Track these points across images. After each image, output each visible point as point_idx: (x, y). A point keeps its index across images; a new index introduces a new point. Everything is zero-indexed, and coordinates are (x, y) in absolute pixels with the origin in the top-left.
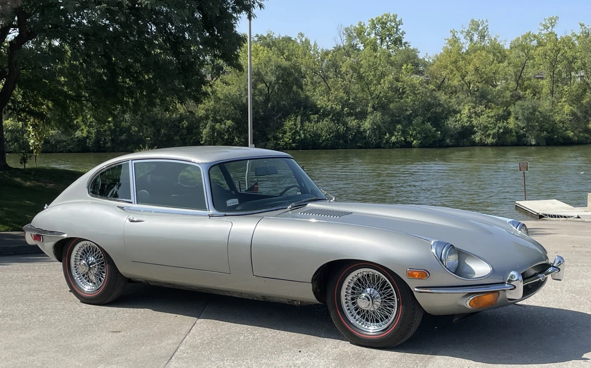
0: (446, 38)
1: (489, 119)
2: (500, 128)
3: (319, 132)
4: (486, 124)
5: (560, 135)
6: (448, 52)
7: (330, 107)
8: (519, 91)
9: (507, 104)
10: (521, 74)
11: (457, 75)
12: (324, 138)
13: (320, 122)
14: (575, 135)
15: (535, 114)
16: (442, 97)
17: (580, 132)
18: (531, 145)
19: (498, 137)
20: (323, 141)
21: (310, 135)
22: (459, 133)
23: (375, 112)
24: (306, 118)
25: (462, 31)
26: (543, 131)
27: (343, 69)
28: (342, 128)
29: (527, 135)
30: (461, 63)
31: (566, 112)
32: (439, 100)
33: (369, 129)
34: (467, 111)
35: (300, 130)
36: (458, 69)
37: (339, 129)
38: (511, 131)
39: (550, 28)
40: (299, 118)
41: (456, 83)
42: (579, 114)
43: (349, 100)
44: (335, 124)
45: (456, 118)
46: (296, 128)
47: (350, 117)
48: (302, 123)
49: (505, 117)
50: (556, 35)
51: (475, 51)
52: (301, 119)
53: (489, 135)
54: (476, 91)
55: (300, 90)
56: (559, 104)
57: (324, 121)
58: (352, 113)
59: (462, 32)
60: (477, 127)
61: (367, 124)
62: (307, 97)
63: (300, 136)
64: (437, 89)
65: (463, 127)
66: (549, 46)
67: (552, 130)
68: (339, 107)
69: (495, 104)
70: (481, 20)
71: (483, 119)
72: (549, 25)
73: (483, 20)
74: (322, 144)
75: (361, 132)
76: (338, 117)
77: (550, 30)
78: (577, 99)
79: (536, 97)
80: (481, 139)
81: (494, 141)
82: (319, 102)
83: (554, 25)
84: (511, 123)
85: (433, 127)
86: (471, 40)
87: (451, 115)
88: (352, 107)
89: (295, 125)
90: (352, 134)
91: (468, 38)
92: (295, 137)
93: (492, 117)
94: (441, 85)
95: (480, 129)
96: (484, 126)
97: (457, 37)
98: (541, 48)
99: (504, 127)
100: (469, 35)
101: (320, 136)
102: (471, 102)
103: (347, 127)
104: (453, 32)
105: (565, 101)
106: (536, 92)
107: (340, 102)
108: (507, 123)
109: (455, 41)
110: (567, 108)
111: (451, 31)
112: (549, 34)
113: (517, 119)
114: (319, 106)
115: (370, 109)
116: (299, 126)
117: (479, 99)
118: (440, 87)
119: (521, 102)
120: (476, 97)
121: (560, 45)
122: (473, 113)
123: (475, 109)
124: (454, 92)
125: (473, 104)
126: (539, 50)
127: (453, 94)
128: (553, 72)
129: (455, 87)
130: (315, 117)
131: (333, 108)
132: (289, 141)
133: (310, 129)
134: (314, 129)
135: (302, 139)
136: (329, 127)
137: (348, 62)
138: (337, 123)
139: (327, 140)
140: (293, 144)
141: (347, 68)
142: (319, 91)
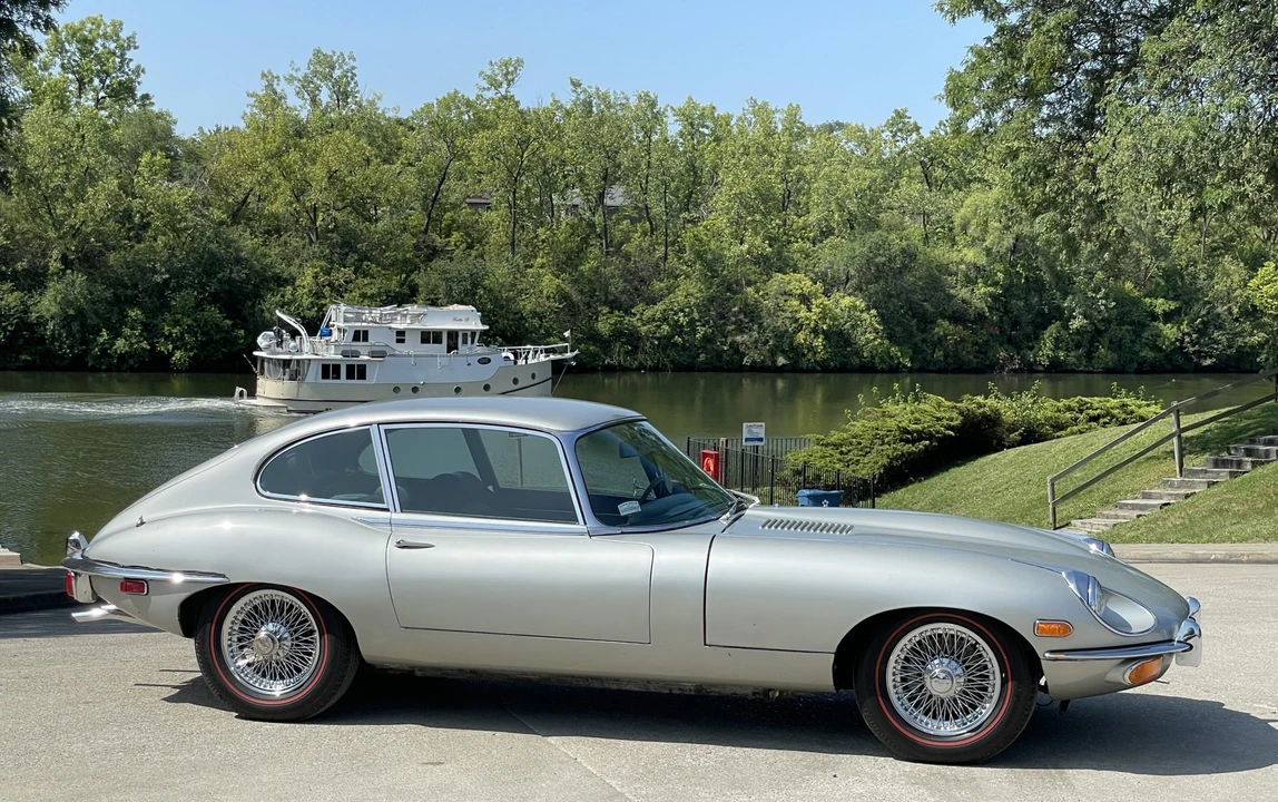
0: (251, 92)
6: (261, 129)
8: (434, 236)
9: (409, 267)
10: (437, 195)
11: (283, 187)
15: (475, 294)
16: (247, 241)
17: (579, 341)
23: (69, 271)
25: (291, 76)
30: (293, 156)
31: (545, 292)
32: (238, 250)
33: (52, 318)
34: (309, 279)
36: (287, 173)
39: (505, 85)
41: (278, 207)
42: (576, 297)
45: (283, 296)
49: (405, 298)
50: (517, 104)
51: (325, 129)
54: (332, 231)
56: (529, 270)
58: (3, 273)
59: (290, 79)
61: (47, 304)
64: (229, 221)
66: (503, 130)
67: (515, 333)
69: (378, 265)
70: (338, 54)
72: (499, 78)
73: (342, 54)
75: (32, 325)
77: (503, 91)
78: (568, 261)
79: (474, 253)
83: (513, 80)
85: (225, 318)
86: (314, 101)
87: (270, 290)
88: (5, 257)
90: (4, 329)
91: (306, 96)
93: (372, 297)
94: (239, 210)
97: (279, 91)
98: (487, 133)
100: (308, 88)
102: (319, 258)
104: (269, 79)
105: (542, 266)
106: (474, 240)
109: (273, 100)
110: (549, 283)
111: (263, 75)
112: (500, 100)
115: (54, 265)
117: (338, 250)
118: (238, 214)
119: (441, 262)
120: (332, 246)
121: (531, 129)
122: (324, 287)
123: (329, 275)
124: (275, 230)
125: (323, 263)
126: (482, 139)
127: (272, 235)
128: (514, 193)
129: (275, 216)
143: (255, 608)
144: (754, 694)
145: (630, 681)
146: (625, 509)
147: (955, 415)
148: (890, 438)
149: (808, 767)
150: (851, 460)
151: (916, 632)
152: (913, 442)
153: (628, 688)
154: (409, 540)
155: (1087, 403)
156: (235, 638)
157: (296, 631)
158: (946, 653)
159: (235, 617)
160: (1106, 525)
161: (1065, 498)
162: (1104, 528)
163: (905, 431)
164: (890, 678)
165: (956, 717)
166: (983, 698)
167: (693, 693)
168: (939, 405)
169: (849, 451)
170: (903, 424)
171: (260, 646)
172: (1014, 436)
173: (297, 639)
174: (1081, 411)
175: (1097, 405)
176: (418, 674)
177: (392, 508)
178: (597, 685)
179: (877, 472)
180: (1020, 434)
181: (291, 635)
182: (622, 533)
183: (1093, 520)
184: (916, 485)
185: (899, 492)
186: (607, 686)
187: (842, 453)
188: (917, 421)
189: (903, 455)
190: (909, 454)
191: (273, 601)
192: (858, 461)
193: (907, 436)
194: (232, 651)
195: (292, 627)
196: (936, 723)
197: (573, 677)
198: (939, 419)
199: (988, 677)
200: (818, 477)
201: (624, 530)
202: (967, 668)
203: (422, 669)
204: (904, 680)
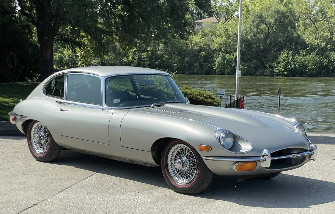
3: (306, 63)
7: (316, 44)
12: (310, 68)
13: (307, 55)
20: (309, 70)
21: (299, 65)
24: (296, 52)
27: (329, 15)
28: (325, 61)
35: (292, 61)
37: (322, 61)
40: (291, 52)
43: (332, 39)
44: (319, 57)
46: (289, 59)
47: (332, 52)
48: (293, 56)
52: (292, 53)
55: (293, 30)
57: (311, 55)
62: (299, 36)
63: (291, 66)
68: (323, 44)
74: (308, 72)
76: (322, 51)
82: (308, 40)
89: (287, 57)
90: (333, 65)
92: (287, 67)
101: (307, 66)
103: (329, 60)
107: (325, 40)
114: (307, 43)
116: (291, 58)
130: (304, 51)
131: (319, 44)
132: (282, 69)
133: (299, 60)
134: (302, 61)
135: (292, 68)
136: (314, 59)
137: (333, 9)
138: (321, 56)
139: (312, 70)
140: (285, 72)
141: (332, 14)
142: (309, 31)
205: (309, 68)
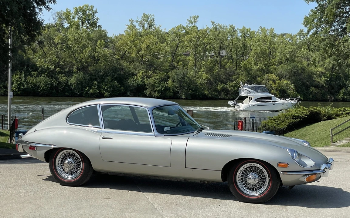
0: (127, 25)
1: (156, 80)
2: (162, 87)
3: (38, 84)
4: (154, 83)
5: (200, 93)
6: (129, 34)
7: (46, 67)
8: (174, 63)
9: (167, 71)
10: (175, 52)
11: (134, 50)
12: (42, 88)
13: (38, 77)
14: (209, 93)
15: (185, 79)
16: (125, 64)
17: (212, 91)
18: (182, 99)
19: (161, 93)
20: (41, 91)
21: (31, 86)
22: (136, 89)
23: (79, 72)
24: (28, 74)
25: (137, 20)
26: (190, 90)
27: (56, 41)
28: (55, 82)
29: (179, 92)
30: (137, 42)
31: (203, 78)
32: (123, 66)
33: (74, 84)
34: (141, 74)
35: (24, 82)
36: (136, 46)
37: (53, 82)
38: (169, 89)
39: (194, 23)
40: (23, 73)
41: (133, 55)
42: (212, 80)
43: (60, 63)
44: (50, 79)
45: (134, 79)
46: (21, 80)
47: (60, 75)
48: (25, 77)
49: (166, 79)
50: (197, 28)
51: (146, 35)
52: (25, 74)
53: (155, 91)
54: (147, 61)
55: (23, 54)
56: (199, 72)
57: (42, 76)
58: (62, 72)
59: (137, 21)
60: (148, 85)
61: (73, 80)
62: (29, 59)
63: (24, 86)
64: (120, 59)
65: (138, 85)
66: (193, 35)
67: (195, 89)
68: (53, 67)
69: (159, 71)
71: (152, 80)
72: (192, 21)
73: (151, 15)
75: (69, 85)
76: (51, 74)
77: (193, 24)
78: (210, 70)
79: (185, 68)
80: (150, 93)
81: (158, 95)
82: (38, 63)
83: (196, 21)
84: (170, 84)
85: (119, 84)
86: (143, 27)
87: (131, 77)
88: (62, 67)
90: (62, 86)
91: (141, 26)
92: (20, 87)
93: (157, 79)
94: (123, 56)
95: (150, 87)
96: (152, 85)
97: (134, 24)
98: (188, 36)
99: (165, 86)
100: (142, 24)
101: (39, 87)
102: (144, 69)
103: (59, 82)
104: (132, 21)
105: (203, 71)
106: (185, 64)
107: (53, 63)
108: (167, 84)
109: (133, 27)
110: (204, 76)
111: (130, 20)
112: (193, 27)
113: (173, 81)
114: (38, 66)
115: (75, 70)
116: (23, 79)
117: (149, 67)
118: (123, 57)
119: (176, 70)
120: (147, 65)
121: (200, 35)
122: (145, 76)
123: (146, 73)
124: (132, 61)
125: (145, 70)
126: (187, 37)
127: (131, 62)
128: (196, 52)
129: (133, 58)
130: (35, 73)
131: (48, 67)
132: (16, 89)
133: (31, 81)
134: (34, 82)
135: (25, 89)
136: (45, 81)
137: (59, 36)
138: (51, 78)
139: (43, 90)
140: (18, 91)
141: (59, 41)
142: (38, 55)
143: (65, 155)
144: (201, 182)
145: (166, 177)
146: (165, 129)
147: (307, 112)
148: (289, 118)
149: (213, 203)
150: (278, 123)
151: (245, 165)
152: (296, 119)
153: (166, 179)
154: (106, 137)
155: (346, 109)
156: (60, 163)
157: (76, 161)
158: (254, 172)
159: (60, 157)
160: (346, 142)
161: (335, 135)
162: (346, 143)
163: (293, 116)
164: (237, 178)
165: (256, 190)
166: (264, 185)
167: (184, 181)
168: (303, 109)
169: (278, 121)
170: (293, 114)
171: (65, 165)
172: (325, 118)
173: (76, 163)
174: (344, 111)
175: (349, 110)
176: (109, 174)
177: (102, 128)
178: (157, 178)
179: (285, 127)
180: (327, 117)
181: (75, 162)
182: (164, 136)
183: (343, 141)
184: (296, 131)
185: (291, 132)
186: (160, 179)
187: (276, 121)
188: (297, 113)
189: (293, 122)
190: (294, 122)
191: (70, 153)
192: (280, 124)
193: (294, 117)
194: (59, 167)
195: (75, 160)
196: (250, 191)
197: (151, 176)
198: (303, 113)
199: (265, 179)
200: (269, 128)
201: (165, 135)
202: (260, 176)
203: (110, 172)
204: (242, 179)
205: (40, 89)
